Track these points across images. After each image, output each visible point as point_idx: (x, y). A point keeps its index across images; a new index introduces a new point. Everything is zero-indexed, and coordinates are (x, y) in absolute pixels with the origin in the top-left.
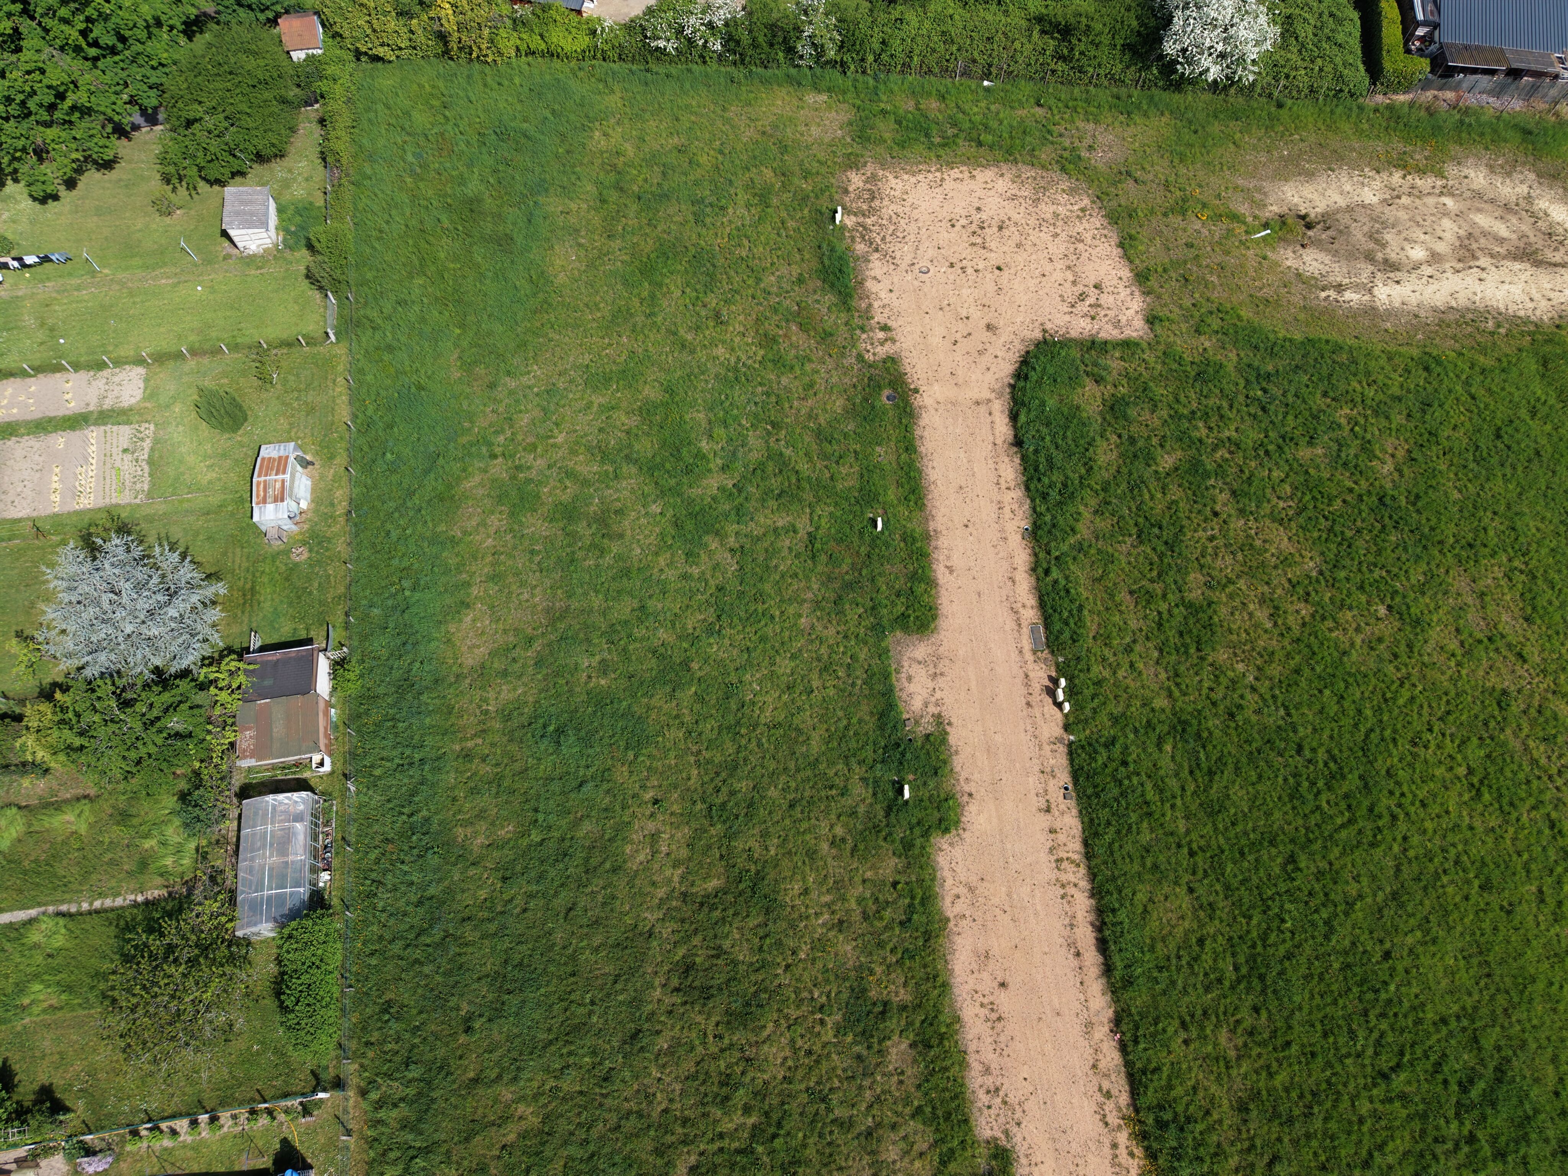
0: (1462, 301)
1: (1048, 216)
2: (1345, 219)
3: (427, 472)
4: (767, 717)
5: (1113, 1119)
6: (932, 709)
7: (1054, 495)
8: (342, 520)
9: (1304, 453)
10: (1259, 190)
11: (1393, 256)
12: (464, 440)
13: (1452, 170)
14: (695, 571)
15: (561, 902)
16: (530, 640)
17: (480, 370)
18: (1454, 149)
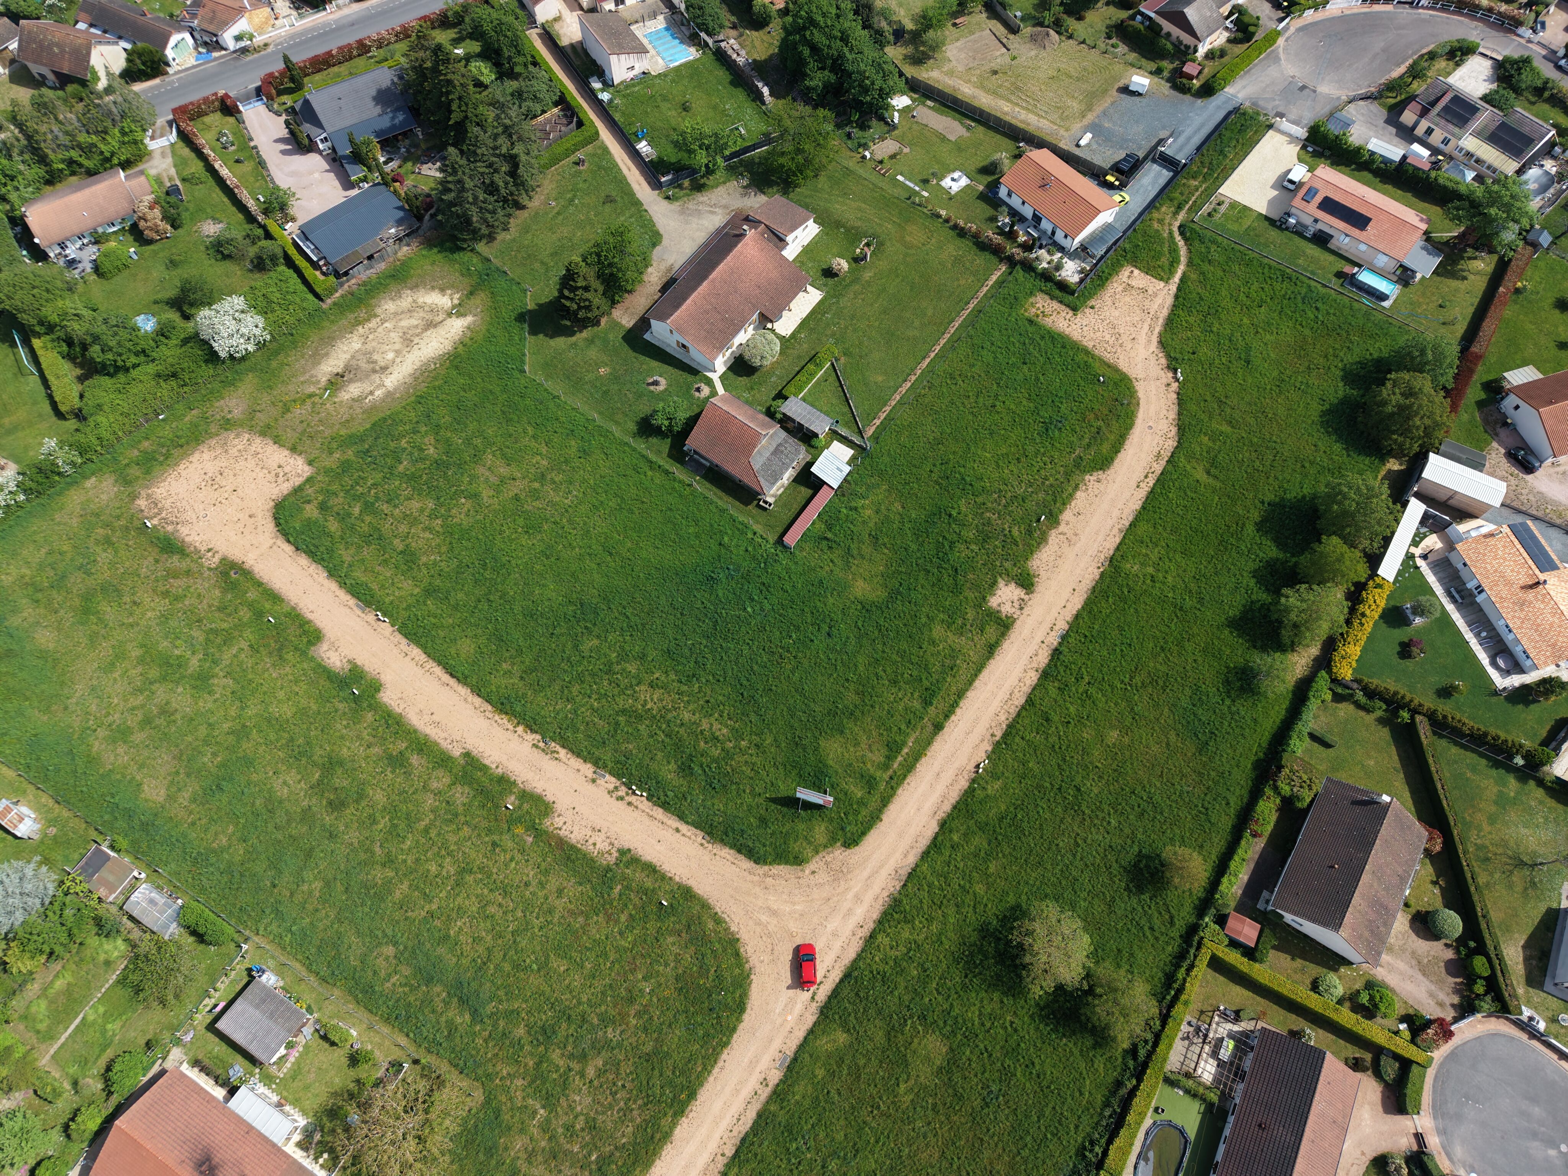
0: (418, 364)
1: (237, 454)
2: (353, 362)
3: (73, 759)
4: (289, 714)
5: (490, 716)
6: (345, 661)
7: (325, 556)
8: (56, 806)
9: (401, 468)
10: (312, 376)
11: (383, 364)
12: (75, 737)
13: (378, 311)
14: (218, 696)
15: (270, 827)
16: (177, 773)
17: (54, 708)
18: (373, 301)
